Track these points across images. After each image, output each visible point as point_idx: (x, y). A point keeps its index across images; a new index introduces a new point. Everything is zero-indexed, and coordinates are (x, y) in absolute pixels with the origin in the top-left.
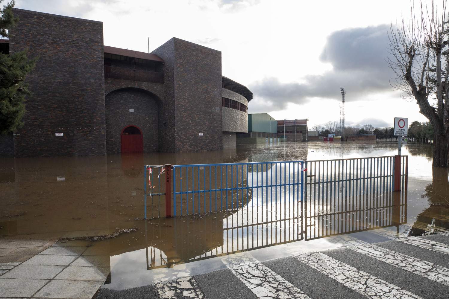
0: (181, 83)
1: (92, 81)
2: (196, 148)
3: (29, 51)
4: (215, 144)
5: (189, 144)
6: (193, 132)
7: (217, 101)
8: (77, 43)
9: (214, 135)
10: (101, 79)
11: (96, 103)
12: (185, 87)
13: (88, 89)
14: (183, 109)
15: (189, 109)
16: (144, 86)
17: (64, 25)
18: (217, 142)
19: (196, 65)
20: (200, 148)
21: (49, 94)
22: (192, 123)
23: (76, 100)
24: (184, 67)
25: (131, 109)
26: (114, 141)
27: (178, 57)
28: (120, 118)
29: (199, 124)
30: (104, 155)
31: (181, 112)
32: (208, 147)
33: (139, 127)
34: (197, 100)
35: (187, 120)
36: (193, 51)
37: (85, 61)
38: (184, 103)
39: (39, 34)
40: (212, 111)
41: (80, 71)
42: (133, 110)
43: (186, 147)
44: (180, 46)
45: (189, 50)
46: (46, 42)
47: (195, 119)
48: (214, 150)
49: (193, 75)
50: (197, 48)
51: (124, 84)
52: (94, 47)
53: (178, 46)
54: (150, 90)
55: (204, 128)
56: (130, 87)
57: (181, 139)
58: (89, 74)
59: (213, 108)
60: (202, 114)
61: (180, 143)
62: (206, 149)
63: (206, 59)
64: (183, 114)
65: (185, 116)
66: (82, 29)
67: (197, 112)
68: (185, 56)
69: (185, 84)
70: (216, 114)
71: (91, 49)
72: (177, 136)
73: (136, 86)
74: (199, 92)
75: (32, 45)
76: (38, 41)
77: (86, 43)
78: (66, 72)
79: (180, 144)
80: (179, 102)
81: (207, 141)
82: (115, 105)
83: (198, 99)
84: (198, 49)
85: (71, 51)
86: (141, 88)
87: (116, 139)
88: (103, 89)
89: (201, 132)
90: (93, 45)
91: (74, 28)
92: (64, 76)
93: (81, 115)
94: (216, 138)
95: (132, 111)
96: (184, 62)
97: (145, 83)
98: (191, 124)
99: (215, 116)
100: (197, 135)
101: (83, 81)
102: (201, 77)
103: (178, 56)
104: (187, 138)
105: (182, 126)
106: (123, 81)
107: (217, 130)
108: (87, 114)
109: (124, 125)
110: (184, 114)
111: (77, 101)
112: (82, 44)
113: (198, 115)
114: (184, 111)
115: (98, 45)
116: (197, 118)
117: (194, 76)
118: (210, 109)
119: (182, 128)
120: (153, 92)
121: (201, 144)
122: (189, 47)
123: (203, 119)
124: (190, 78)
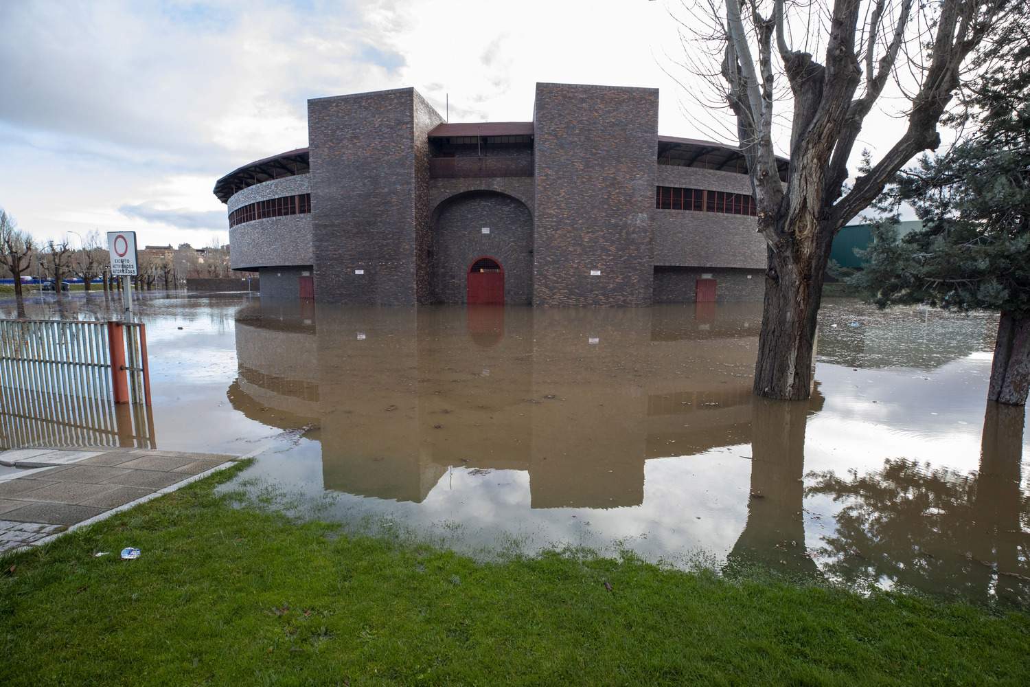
0: (550, 172)
1: (399, 187)
2: (582, 299)
3: (328, 155)
4: (632, 294)
5: (566, 291)
6: (577, 268)
7: (640, 202)
8: (380, 131)
9: (630, 274)
10: (410, 183)
11: (403, 222)
12: (559, 178)
13: (393, 200)
14: (554, 224)
15: (568, 221)
16: (497, 185)
17: (365, 107)
18: (636, 290)
19: (589, 130)
20: (591, 302)
21: (348, 213)
22: (575, 251)
23: (379, 219)
24: (558, 139)
25: (484, 227)
26: (457, 283)
27: (545, 121)
28: (466, 245)
29: (590, 251)
30: (413, 305)
31: (549, 229)
32: (611, 300)
33: (500, 259)
34: (588, 203)
35: (562, 244)
36: (583, 100)
37: (389, 157)
38: (556, 210)
39: (338, 128)
40: (626, 222)
41: (383, 174)
42: (489, 229)
43: (557, 297)
44: (550, 98)
45: (573, 101)
46: (344, 138)
47: (583, 241)
48: (629, 305)
49: (581, 152)
50: (593, 93)
51: (463, 186)
52: (401, 133)
53: (545, 99)
54: (507, 192)
55: (603, 259)
56: (473, 189)
57: (546, 282)
58: (394, 177)
59: (631, 217)
60: (598, 231)
61: (544, 289)
62: (606, 304)
63: (615, 113)
64: (554, 232)
65: (557, 236)
66: (386, 106)
67: (586, 226)
68: (561, 115)
69: (561, 173)
70: (637, 230)
71: (398, 135)
72: (537, 275)
73: (483, 187)
74: (592, 185)
75: (331, 146)
76: (337, 139)
77: (391, 128)
78: (366, 178)
79: (545, 292)
80: (544, 208)
81: (611, 286)
82: (459, 224)
83: (589, 200)
84: (595, 95)
85: (373, 145)
86: (491, 189)
87: (460, 280)
88: (413, 199)
89: (596, 268)
90: (399, 130)
91: (376, 109)
92: (364, 184)
93: (385, 243)
94: (635, 281)
95: (486, 231)
96: (558, 128)
97: (498, 179)
98: (571, 252)
99: (633, 233)
100: (586, 274)
101: (386, 190)
102: (599, 154)
103: (546, 117)
104: (560, 280)
105: (549, 256)
106: (462, 180)
107: (639, 263)
108: (391, 241)
109: (473, 256)
110: (556, 233)
111: (380, 222)
112: (387, 130)
113: (588, 232)
114: (555, 228)
115: (407, 128)
116: (586, 240)
117: (582, 155)
118: (621, 220)
119: (551, 260)
120: (513, 194)
121: (594, 292)
122: (571, 95)
123: (601, 240)
124: (573, 158)
